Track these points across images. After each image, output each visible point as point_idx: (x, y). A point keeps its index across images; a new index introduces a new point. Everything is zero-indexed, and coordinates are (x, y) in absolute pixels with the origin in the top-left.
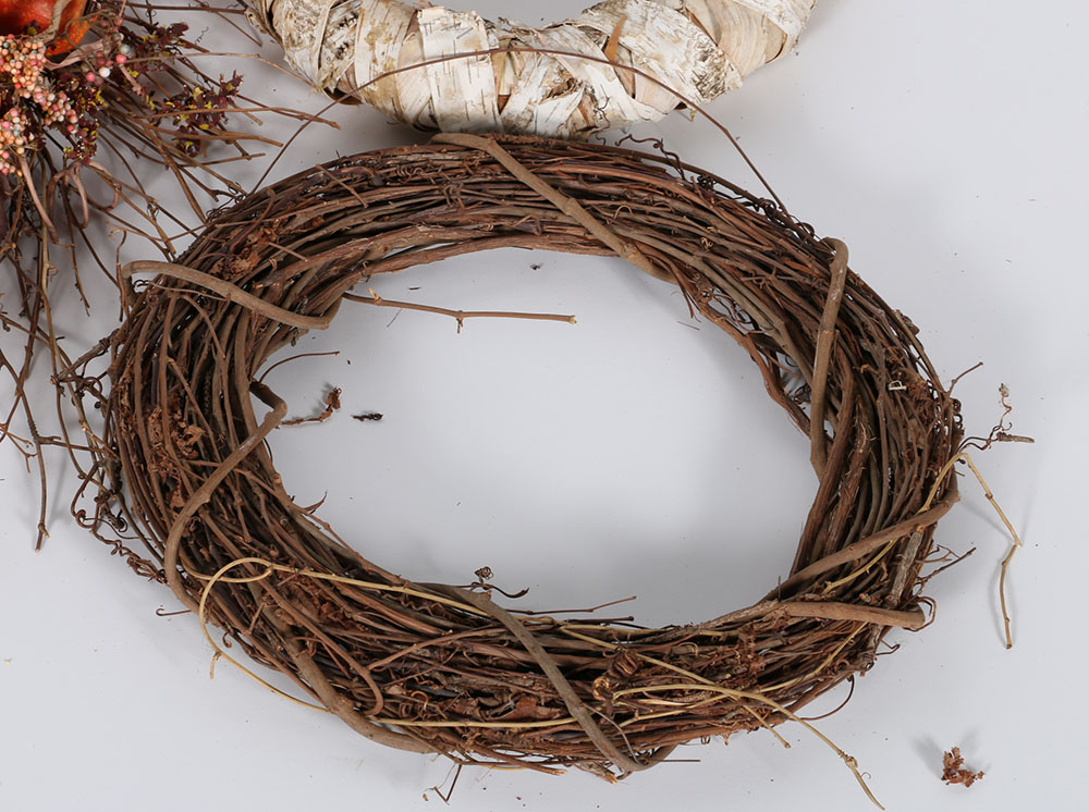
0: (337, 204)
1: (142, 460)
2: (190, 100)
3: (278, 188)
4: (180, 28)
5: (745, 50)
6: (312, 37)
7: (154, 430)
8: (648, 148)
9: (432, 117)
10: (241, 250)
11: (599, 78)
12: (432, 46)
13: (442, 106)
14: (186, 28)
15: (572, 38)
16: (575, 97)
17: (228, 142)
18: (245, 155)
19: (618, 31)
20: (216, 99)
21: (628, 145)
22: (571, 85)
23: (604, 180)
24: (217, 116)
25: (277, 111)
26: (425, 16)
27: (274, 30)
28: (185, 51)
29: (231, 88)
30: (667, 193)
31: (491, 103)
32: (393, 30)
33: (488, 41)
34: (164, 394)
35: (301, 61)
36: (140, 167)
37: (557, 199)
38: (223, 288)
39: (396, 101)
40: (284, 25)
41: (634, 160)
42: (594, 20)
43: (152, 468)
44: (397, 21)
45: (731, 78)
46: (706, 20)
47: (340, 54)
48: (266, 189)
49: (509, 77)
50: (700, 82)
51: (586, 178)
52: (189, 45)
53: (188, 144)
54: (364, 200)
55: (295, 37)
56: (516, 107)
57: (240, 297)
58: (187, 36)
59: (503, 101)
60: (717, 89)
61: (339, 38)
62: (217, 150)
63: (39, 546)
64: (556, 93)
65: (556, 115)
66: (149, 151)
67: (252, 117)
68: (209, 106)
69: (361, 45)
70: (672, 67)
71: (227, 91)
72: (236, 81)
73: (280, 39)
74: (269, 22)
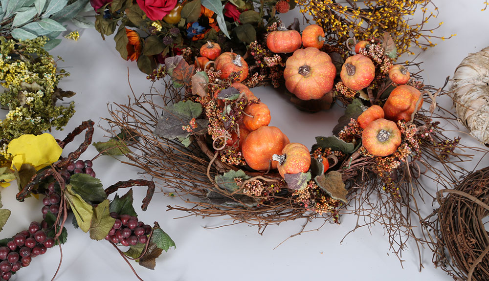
1: (456, 247)
2: (445, 144)
3: (483, 170)
4: (438, 123)
6: (482, 128)
7: (459, 238)
10: (476, 188)
14: (439, 123)
17: (455, 156)
18: (462, 160)
20: (453, 144)
24: (453, 149)
25: (470, 148)
27: (467, 125)
28: (439, 130)
29: (457, 141)
34: (462, 229)
35: (477, 135)
36: (430, 161)
38: (473, 199)
40: (471, 125)
43: (461, 250)
48: (479, 171)
52: (440, 128)
53: (444, 156)
55: (476, 127)
57: (478, 202)
58: (439, 126)
62: (451, 158)
63: (420, 271)
66: (431, 157)
67: (462, 149)
68: (450, 145)
71: (456, 142)
72: (459, 139)
73: (469, 128)
74: (466, 123)
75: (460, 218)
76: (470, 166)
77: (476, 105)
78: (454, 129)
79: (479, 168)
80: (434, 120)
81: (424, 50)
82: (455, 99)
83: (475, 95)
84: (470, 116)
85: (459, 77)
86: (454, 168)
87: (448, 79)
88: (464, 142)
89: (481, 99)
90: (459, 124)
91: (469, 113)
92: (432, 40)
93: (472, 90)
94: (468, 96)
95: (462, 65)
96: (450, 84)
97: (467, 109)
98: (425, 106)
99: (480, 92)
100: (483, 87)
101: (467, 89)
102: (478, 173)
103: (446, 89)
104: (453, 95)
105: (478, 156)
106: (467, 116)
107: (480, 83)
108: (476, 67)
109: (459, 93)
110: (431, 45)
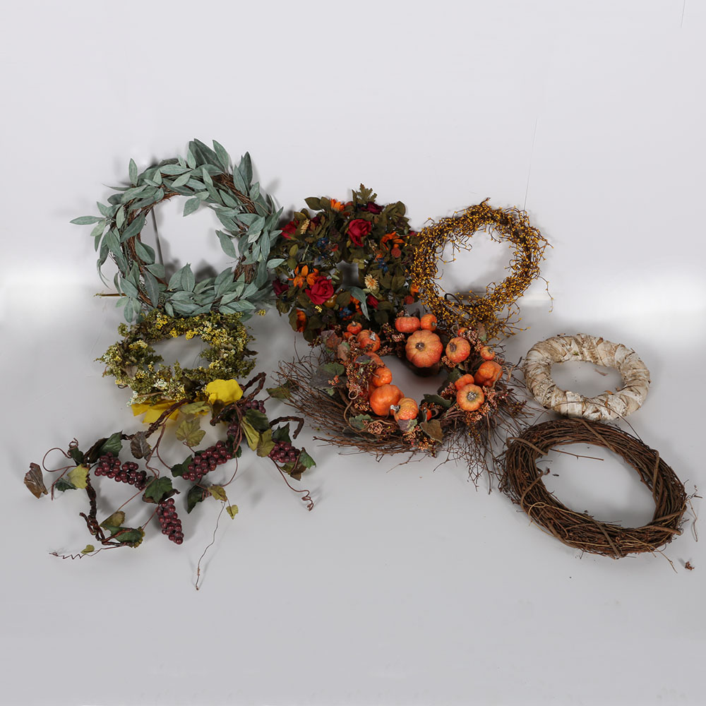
0: (552, 430)
1: (515, 478)
2: (516, 405)
3: (539, 425)
4: (512, 390)
5: (632, 407)
6: (542, 394)
7: (518, 472)
8: (614, 426)
9: (567, 414)
10: (534, 437)
11: (603, 410)
12: (569, 399)
13: (569, 412)
14: (514, 390)
15: (597, 401)
16: (599, 413)
17: (522, 414)
18: (527, 417)
19: (607, 400)
20: (521, 405)
21: (609, 425)
22: (597, 411)
23: (606, 431)
24: (521, 409)
25: (533, 409)
26: (567, 393)
28: (513, 395)
30: (619, 435)
31: (581, 413)
32: (560, 395)
33: (581, 400)
34: (520, 466)
35: (539, 399)
36: (505, 417)
37: (597, 435)
38: (531, 445)
39: (560, 410)
40: (535, 392)
41: (610, 428)
42: (602, 398)
43: (518, 481)
44: (561, 394)
45: (629, 413)
46: (625, 400)
47: (548, 399)
49: (585, 408)
50: (623, 413)
51: (602, 431)
52: (514, 393)
53: (515, 414)
54: (557, 429)
55: (538, 394)
56: (586, 414)
57: (534, 447)
59: (583, 412)
60: (625, 415)
61: (548, 395)
62: (520, 415)
63: (489, 493)
64: (595, 412)
65: (594, 416)
66: (506, 414)
67: (527, 409)
69: (553, 397)
70: (618, 409)
71: (524, 404)
72: (526, 402)
73: (533, 394)
74: (532, 391)
75: (520, 458)
76: (532, 422)
77: (539, 378)
78: (524, 394)
79: (537, 423)
80: (509, 387)
81: (508, 337)
82: (526, 373)
83: (539, 371)
84: (535, 386)
85: (529, 358)
86: (521, 422)
87: (521, 358)
88: (530, 404)
89: (543, 374)
90: (527, 391)
91: (534, 384)
92: (513, 330)
93: (538, 368)
94: (534, 372)
95: (532, 349)
96: (523, 362)
97: (533, 381)
98: (504, 377)
99: (543, 369)
100: (545, 366)
101: (534, 366)
102: (536, 426)
103: (520, 365)
104: (524, 371)
105: (537, 415)
106: (532, 386)
107: (543, 362)
108: (542, 352)
109: (529, 369)
110: (513, 334)
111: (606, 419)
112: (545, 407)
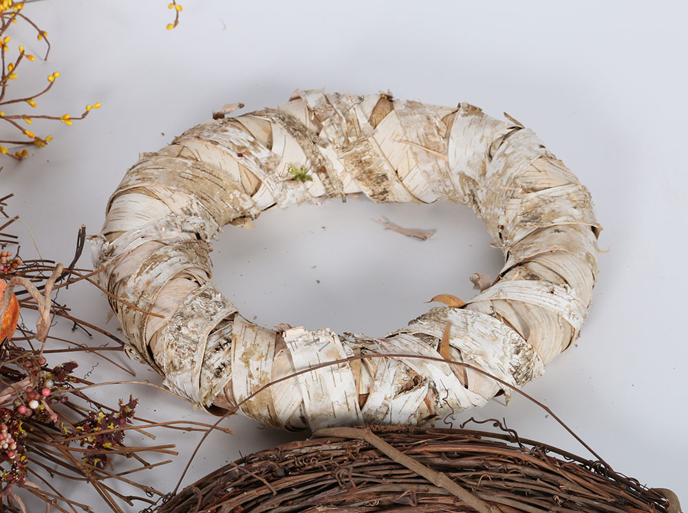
0: (254, 493)
2: (95, 424)
3: (200, 485)
4: (71, 366)
5: (547, 341)
6: (193, 361)
8: (489, 428)
9: (303, 418)
11: (437, 373)
12: (301, 358)
13: (311, 408)
14: (75, 365)
15: (415, 346)
16: (422, 391)
17: (128, 456)
18: (147, 465)
19: (447, 335)
20: (117, 421)
21: (471, 426)
22: (416, 382)
23: (463, 455)
24: (120, 435)
25: (165, 425)
26: (289, 335)
27: (153, 360)
28: (76, 386)
29: (129, 410)
30: (516, 461)
31: (354, 401)
32: (263, 348)
33: (345, 351)
35: (182, 384)
36: (57, 483)
37: (430, 475)
39: (271, 407)
40: (163, 358)
41: (476, 437)
42: (424, 327)
44: (265, 343)
45: (537, 367)
46: (514, 321)
47: (218, 374)
48: (190, 488)
49: (365, 380)
50: (516, 371)
51: (448, 454)
52: (78, 381)
53: (96, 461)
54: (273, 488)
55: (176, 363)
56: (374, 403)
58: (76, 373)
59: (363, 399)
60: (527, 377)
61: (217, 360)
62: (119, 464)
64: (406, 389)
65: (407, 407)
66: (61, 469)
67: (145, 433)
68: (111, 427)
69: (237, 364)
70: (494, 361)
71: (126, 413)
72: (133, 404)
73: (158, 368)
74: (149, 354)
77: (168, 301)
78: (121, 376)
79: (191, 480)
80: (53, 361)
81: (19, 158)
82: (113, 287)
83: (164, 271)
84: (157, 334)
85: (116, 227)
86: (128, 491)
87: (82, 235)
88: (151, 410)
89: (183, 282)
90: (133, 360)
91: (153, 325)
92: (34, 129)
93: (155, 259)
94: (145, 277)
95: (123, 191)
96: (92, 248)
97: (146, 314)
98: (29, 321)
99: (178, 260)
100: (184, 247)
101: (141, 257)
102: (187, 494)
103: (86, 263)
104: (105, 281)
105: (185, 445)
106: (149, 334)
107: (175, 234)
108: (161, 191)
109: (121, 272)
110: (37, 143)
111: (453, 410)
112: (214, 410)
